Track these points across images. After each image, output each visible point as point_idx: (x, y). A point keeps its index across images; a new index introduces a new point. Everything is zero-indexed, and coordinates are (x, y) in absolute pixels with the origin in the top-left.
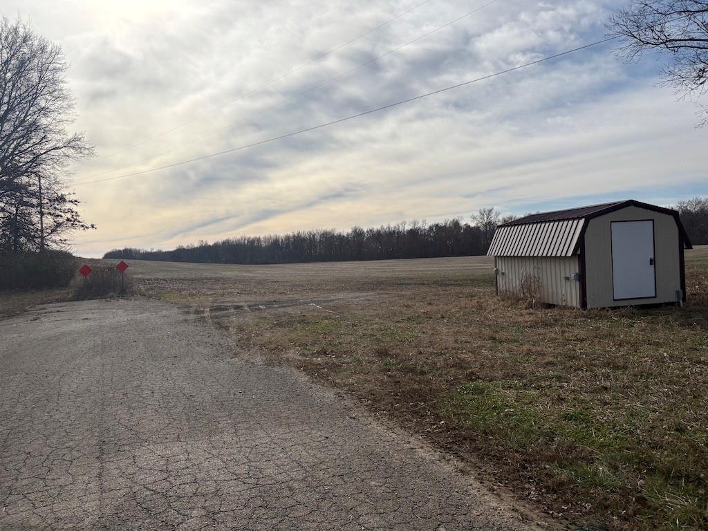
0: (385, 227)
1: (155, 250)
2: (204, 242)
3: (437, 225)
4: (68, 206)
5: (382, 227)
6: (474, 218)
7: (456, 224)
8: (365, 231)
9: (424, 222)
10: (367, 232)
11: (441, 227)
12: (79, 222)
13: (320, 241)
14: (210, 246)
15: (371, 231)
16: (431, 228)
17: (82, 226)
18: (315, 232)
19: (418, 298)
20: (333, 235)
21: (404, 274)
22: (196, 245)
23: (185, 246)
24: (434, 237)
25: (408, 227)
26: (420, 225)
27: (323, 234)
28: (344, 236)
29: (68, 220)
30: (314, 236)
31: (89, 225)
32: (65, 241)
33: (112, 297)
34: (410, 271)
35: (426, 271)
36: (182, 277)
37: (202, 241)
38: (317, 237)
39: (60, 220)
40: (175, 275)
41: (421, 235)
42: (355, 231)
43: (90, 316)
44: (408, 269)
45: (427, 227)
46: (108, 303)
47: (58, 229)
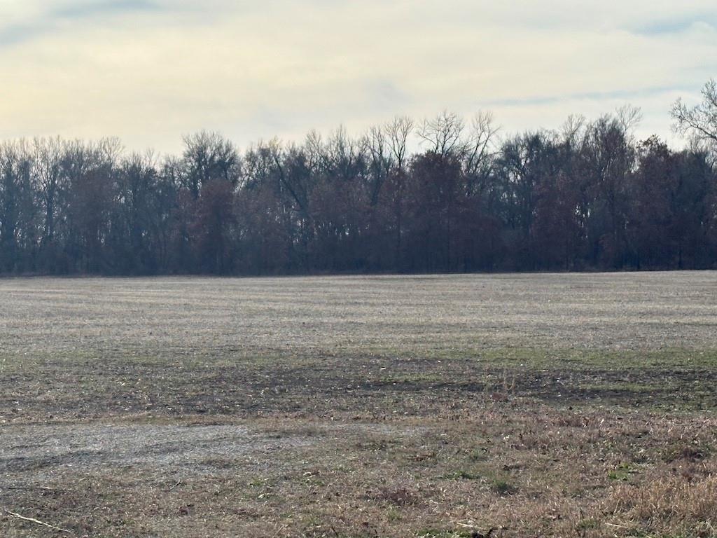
0: (325, 139)
3: (534, 142)
5: (312, 139)
6: (683, 116)
7: (612, 138)
8: (242, 154)
9: (483, 125)
10: (251, 157)
11: (551, 150)
13: (52, 188)
15: (264, 153)
16: (510, 152)
18: (31, 150)
19: (449, 459)
20: (107, 167)
21: (393, 343)
24: (522, 189)
25: (417, 146)
26: (465, 138)
27: (66, 162)
28: (151, 172)
30: (25, 166)
34: (419, 328)
35: (488, 327)
38: (40, 173)
41: (472, 179)
42: (199, 154)
44: (412, 315)
45: (494, 148)
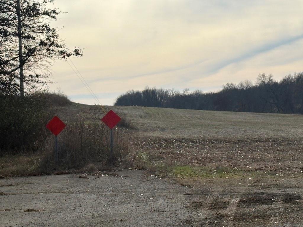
1: (190, 92)
2: (267, 76)
4: (43, 20)
12: (57, 46)
14: (276, 84)
17: (62, 52)
22: (255, 82)
23: (237, 84)
29: (42, 43)
31: (71, 51)
32: (37, 76)
33: (91, 171)
36: (221, 136)
37: (264, 76)
39: (32, 44)
40: (211, 134)
43: (40, 205)
46: (82, 181)
47: (30, 58)
